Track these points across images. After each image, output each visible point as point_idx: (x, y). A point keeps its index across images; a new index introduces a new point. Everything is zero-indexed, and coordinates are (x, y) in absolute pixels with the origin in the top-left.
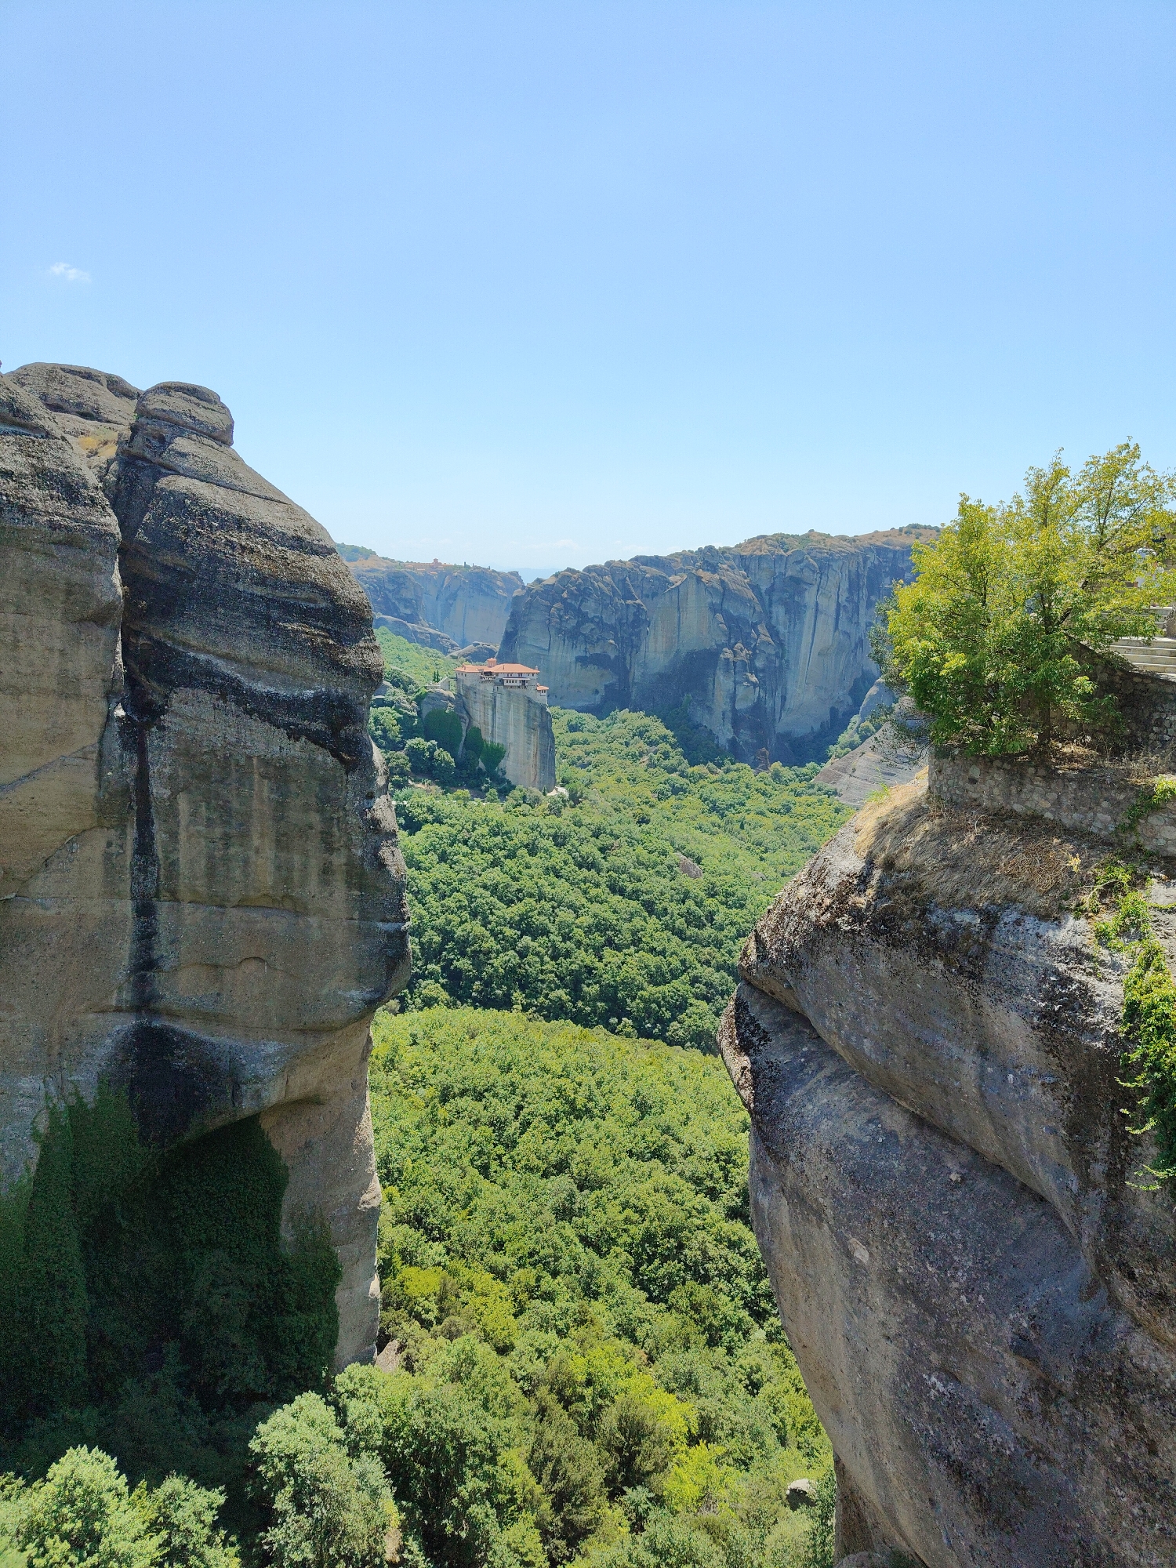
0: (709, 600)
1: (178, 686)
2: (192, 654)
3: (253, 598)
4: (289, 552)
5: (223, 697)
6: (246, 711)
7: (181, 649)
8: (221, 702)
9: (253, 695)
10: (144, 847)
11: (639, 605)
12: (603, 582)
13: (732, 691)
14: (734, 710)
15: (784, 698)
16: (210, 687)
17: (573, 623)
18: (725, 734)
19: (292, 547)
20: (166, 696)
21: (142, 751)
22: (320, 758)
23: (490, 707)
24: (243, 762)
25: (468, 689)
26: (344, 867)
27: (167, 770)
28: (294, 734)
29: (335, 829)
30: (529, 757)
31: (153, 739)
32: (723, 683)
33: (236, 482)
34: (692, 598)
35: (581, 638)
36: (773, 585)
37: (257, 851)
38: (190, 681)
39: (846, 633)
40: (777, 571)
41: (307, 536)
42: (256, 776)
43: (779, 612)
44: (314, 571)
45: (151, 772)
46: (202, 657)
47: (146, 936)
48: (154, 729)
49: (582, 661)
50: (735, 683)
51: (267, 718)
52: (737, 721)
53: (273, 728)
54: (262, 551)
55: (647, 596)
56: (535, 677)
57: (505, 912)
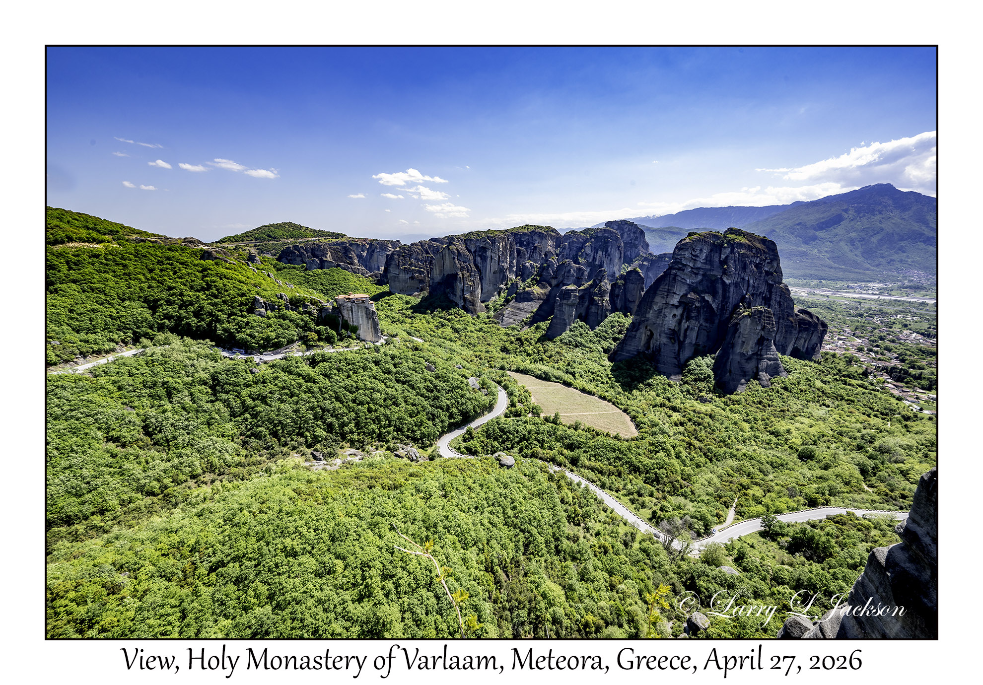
0: (453, 256)
11: (432, 256)
12: (418, 249)
13: (462, 288)
14: (463, 295)
17: (407, 264)
18: (461, 304)
23: (350, 311)
30: (368, 328)
32: (459, 285)
34: (447, 255)
36: (476, 250)
40: (477, 244)
43: (478, 259)
50: (463, 285)
52: (465, 299)
55: (435, 253)
57: (350, 396)
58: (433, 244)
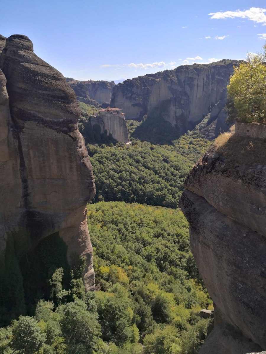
0: (168, 85)
1: (27, 120)
2: (29, 112)
3: (44, 95)
4: (52, 81)
5: (39, 122)
6: (45, 126)
7: (26, 110)
8: (38, 124)
9: (46, 122)
10: (22, 165)
11: (148, 88)
12: (138, 82)
13: (175, 111)
14: (176, 116)
15: (190, 112)
16: (35, 120)
17: (130, 95)
18: (174, 123)
19: (53, 79)
20: (24, 124)
21: (19, 139)
22: (66, 138)
23: (109, 120)
24: (46, 140)
25: (103, 116)
26: (75, 166)
27: (26, 144)
28: (59, 131)
29: (72, 157)
30: (121, 133)
31: (21, 136)
32: (173, 108)
33: (36, 62)
34: (163, 85)
35: (132, 99)
36: (185, 79)
37: (52, 164)
38: (29, 119)
39: (206, 92)
40: (186, 75)
41: (56, 76)
42: (50, 144)
43: (187, 87)
44: (60, 86)
45: (22, 144)
46: (32, 112)
47: (26, 188)
48: (21, 133)
49: (133, 105)
50: (176, 108)
51: (51, 127)
52: (177, 119)
53: (53, 130)
54: (45, 81)
55: (150, 85)
56: (121, 111)
57: (117, 175)
58: (149, 79)
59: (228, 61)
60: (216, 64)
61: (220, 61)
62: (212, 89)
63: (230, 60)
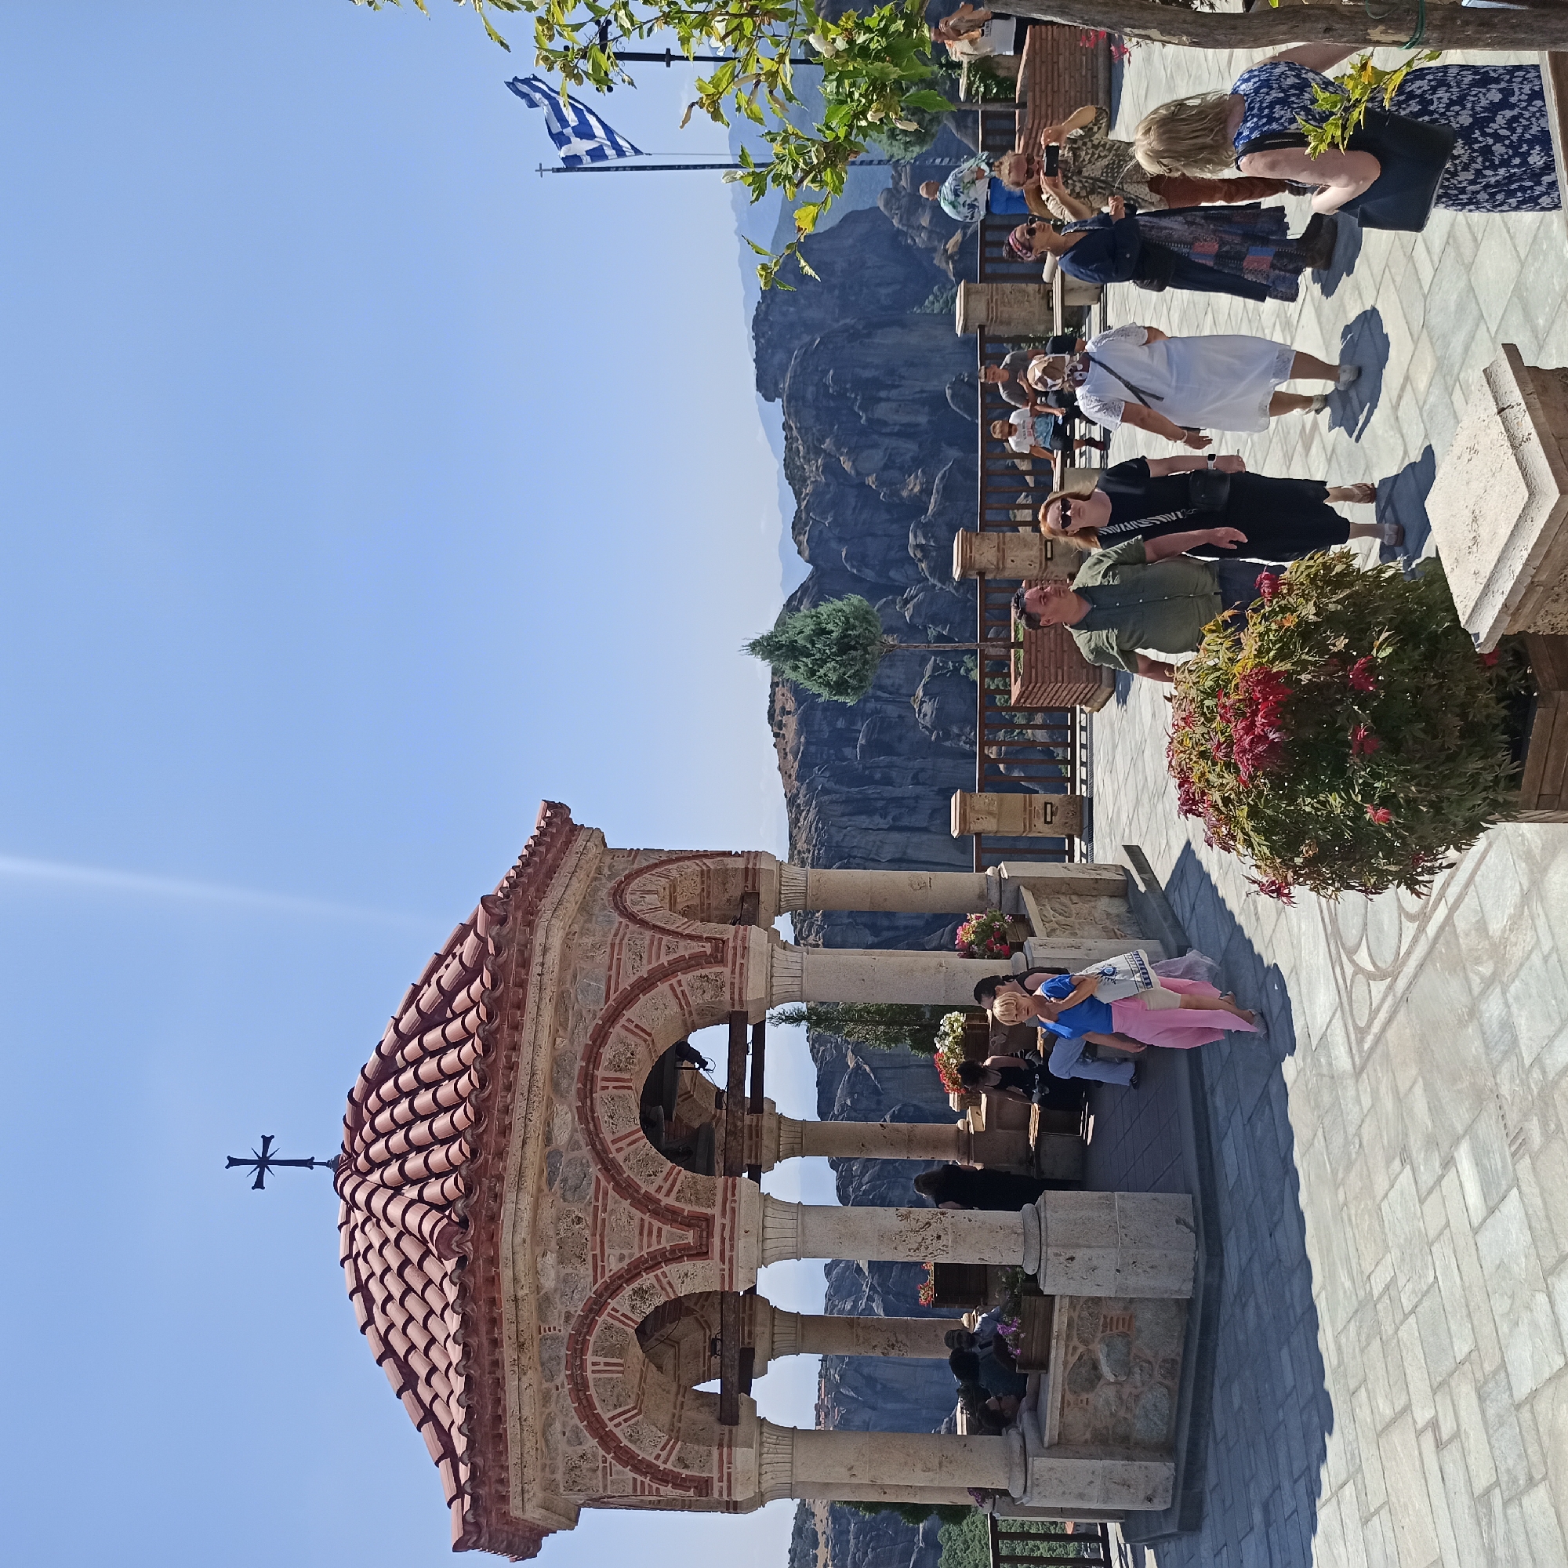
58: (843, 1106)
59: (778, 696)
60: (790, 757)
61: (776, 735)
62: (916, 781)
63: (774, 685)
